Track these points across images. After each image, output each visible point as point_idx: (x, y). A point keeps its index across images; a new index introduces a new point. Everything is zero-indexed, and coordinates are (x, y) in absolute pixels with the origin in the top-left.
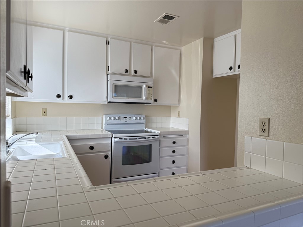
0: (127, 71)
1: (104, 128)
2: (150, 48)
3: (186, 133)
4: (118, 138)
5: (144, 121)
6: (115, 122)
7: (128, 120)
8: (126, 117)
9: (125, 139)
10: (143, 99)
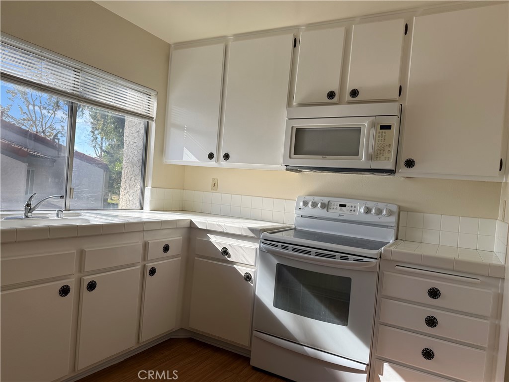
0: (331, 95)
4: (269, 242)
5: (392, 219)
7: (348, 213)
9: (283, 247)
10: (362, 161)
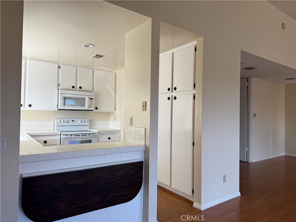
0: (73, 87)
1: (55, 129)
2: (92, 70)
3: (119, 132)
4: (65, 135)
5: (88, 123)
6: (64, 124)
7: (75, 123)
8: (74, 121)
